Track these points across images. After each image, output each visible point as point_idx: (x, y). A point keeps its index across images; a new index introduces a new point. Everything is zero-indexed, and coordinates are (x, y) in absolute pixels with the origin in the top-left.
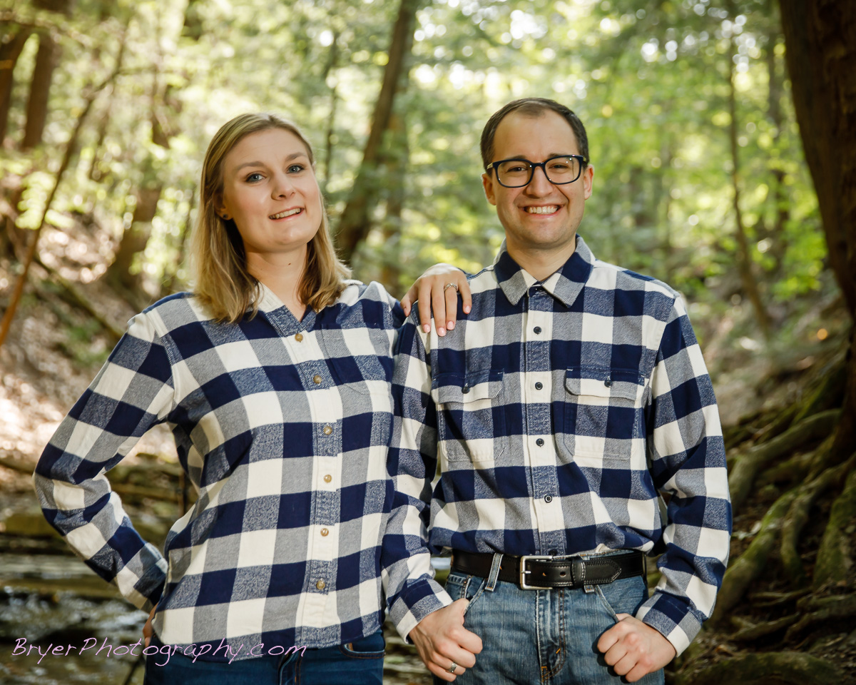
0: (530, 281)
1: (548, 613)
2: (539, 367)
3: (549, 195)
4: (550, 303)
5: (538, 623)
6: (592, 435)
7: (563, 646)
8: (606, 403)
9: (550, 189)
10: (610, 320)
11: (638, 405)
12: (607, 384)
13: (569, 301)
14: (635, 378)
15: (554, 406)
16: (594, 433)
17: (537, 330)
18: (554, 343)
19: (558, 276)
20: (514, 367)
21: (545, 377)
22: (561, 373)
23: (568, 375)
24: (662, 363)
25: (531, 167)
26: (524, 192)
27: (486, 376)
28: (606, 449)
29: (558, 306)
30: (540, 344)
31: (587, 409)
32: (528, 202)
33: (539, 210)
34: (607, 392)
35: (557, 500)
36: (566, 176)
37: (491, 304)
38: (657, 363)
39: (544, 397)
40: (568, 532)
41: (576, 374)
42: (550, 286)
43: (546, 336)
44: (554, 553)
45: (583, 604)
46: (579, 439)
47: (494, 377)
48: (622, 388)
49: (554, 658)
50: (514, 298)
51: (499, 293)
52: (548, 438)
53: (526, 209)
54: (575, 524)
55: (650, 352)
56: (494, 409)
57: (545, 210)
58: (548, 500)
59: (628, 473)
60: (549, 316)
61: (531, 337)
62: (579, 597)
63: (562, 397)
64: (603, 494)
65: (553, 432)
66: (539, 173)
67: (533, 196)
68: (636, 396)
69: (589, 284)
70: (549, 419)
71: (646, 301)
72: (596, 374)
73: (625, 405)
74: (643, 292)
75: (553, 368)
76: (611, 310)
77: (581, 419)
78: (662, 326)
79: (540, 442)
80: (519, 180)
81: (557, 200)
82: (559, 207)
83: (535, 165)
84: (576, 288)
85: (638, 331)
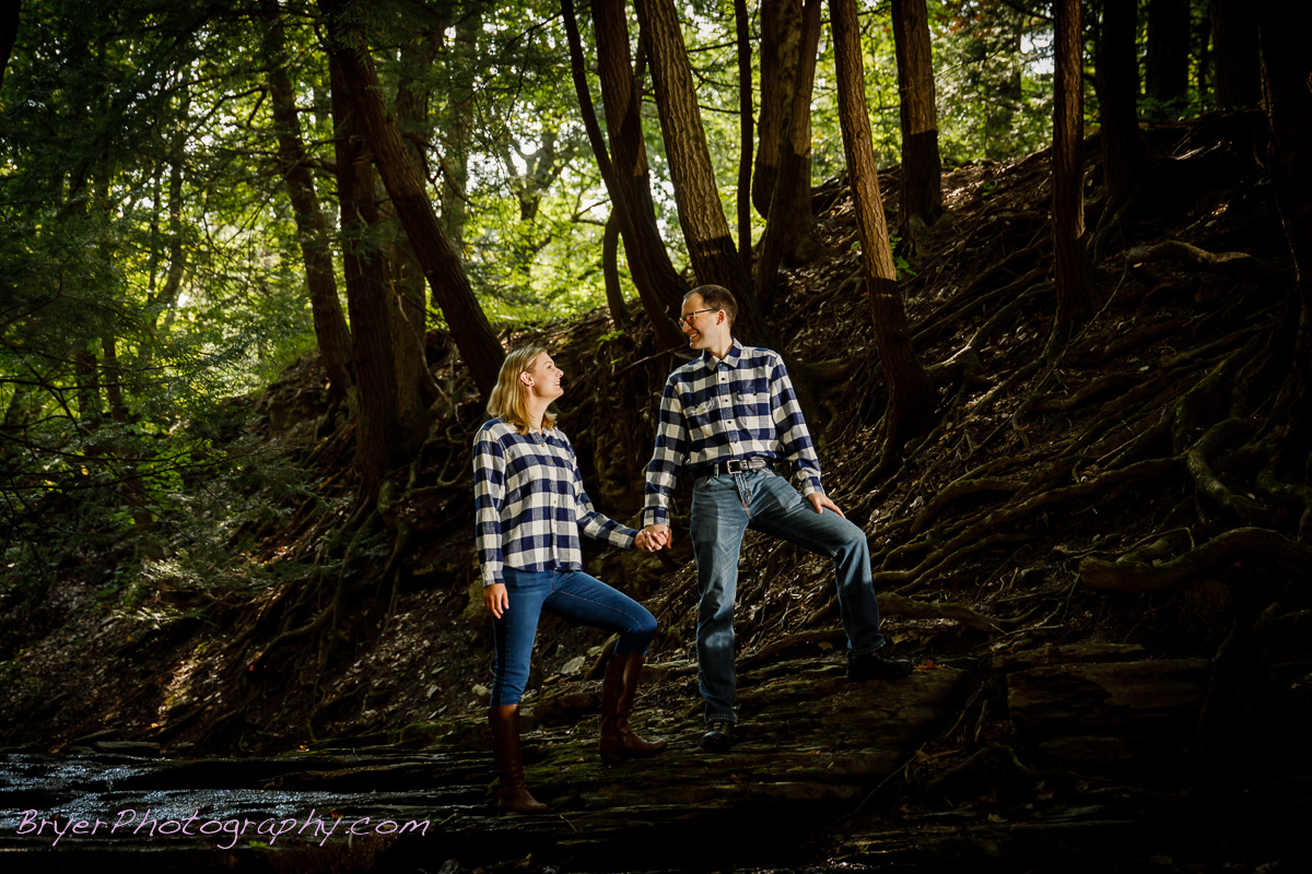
0: (717, 361)
2: (725, 394)
4: (726, 368)
6: (753, 416)
7: (749, 492)
8: (755, 403)
10: (751, 370)
11: (768, 402)
12: (755, 395)
13: (734, 365)
14: (764, 391)
15: (734, 407)
17: (723, 379)
18: (731, 383)
19: (728, 356)
20: (714, 395)
22: (735, 394)
23: (738, 395)
24: (774, 384)
27: (704, 400)
28: (758, 421)
29: (730, 368)
30: (725, 384)
31: (747, 406)
34: (755, 398)
37: (702, 373)
38: (771, 384)
41: (741, 394)
42: (726, 360)
46: (747, 418)
47: (707, 400)
48: (760, 396)
49: (747, 497)
52: (733, 420)
54: (748, 451)
55: (768, 380)
56: (709, 413)
59: (768, 429)
60: (727, 373)
63: (737, 403)
64: (760, 439)
65: (735, 417)
69: (741, 357)
70: (732, 413)
71: (765, 359)
72: (749, 392)
73: (762, 402)
74: (763, 357)
75: (731, 393)
76: (751, 367)
78: (773, 368)
79: (729, 422)
84: (736, 359)
85: (762, 373)
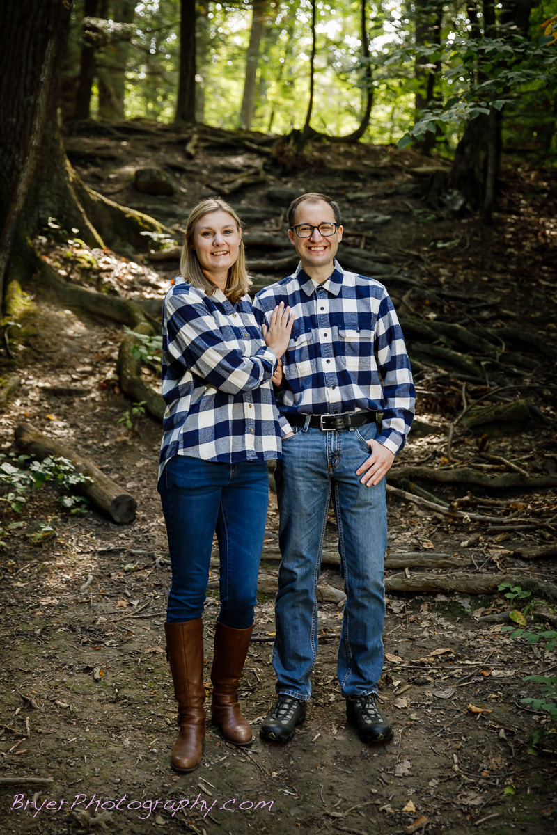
0: (316, 285)
1: (332, 440)
2: (324, 326)
3: (321, 242)
4: (326, 295)
5: (327, 444)
6: (353, 356)
7: (339, 455)
8: (358, 341)
9: (321, 238)
10: (355, 301)
11: (372, 340)
12: (358, 332)
13: (336, 293)
14: (370, 327)
15: (334, 344)
16: (354, 354)
17: (322, 309)
18: (330, 314)
19: (329, 281)
21: (328, 330)
22: (336, 328)
23: (339, 329)
24: (381, 319)
25: (312, 228)
26: (309, 240)
27: (303, 331)
28: (360, 362)
30: (324, 315)
31: (349, 343)
32: (311, 245)
33: (316, 249)
34: (358, 335)
35: (337, 388)
36: (329, 232)
37: (298, 297)
38: (378, 320)
39: (329, 340)
40: (343, 402)
41: (343, 328)
43: (327, 311)
44: (336, 412)
45: (348, 436)
46: (347, 358)
47: (307, 331)
48: (364, 333)
49: (335, 461)
50: (309, 293)
51: (301, 291)
52: (332, 360)
53: (310, 248)
54: (346, 399)
55: (375, 315)
56: (309, 346)
57: (319, 249)
58: (334, 388)
59: (369, 372)
60: (327, 301)
61: (320, 312)
62: (347, 433)
63: (337, 339)
64: (360, 383)
65: (335, 356)
66: (316, 231)
67: (313, 242)
68: (370, 336)
69: (344, 284)
70: (332, 350)
71: (371, 290)
72: (352, 327)
73: (366, 341)
74: (368, 286)
75: (331, 326)
76: (355, 296)
77: (347, 349)
78: (379, 302)
79: (328, 361)
80: (306, 234)
81: (324, 244)
82: (326, 247)
83: (314, 227)
84: (339, 286)
85: (368, 305)
